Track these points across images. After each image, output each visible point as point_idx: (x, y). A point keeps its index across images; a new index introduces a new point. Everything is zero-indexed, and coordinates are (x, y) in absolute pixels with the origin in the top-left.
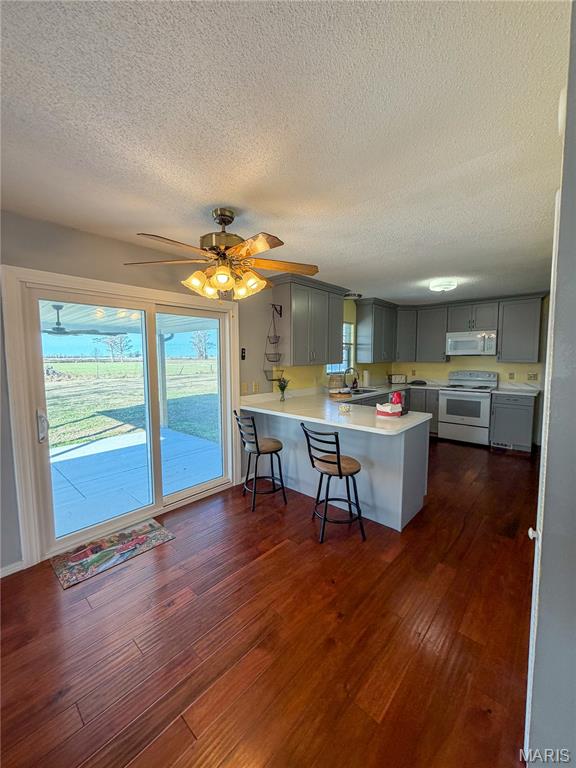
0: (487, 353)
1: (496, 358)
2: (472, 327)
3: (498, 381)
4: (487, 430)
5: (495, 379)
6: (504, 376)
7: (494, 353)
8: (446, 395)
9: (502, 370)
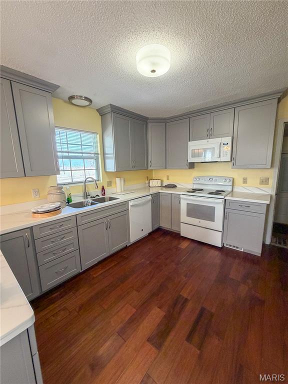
0: (222, 159)
1: (231, 164)
2: (210, 135)
3: (233, 186)
4: (221, 233)
5: (231, 183)
6: (239, 180)
7: (229, 160)
8: (186, 199)
9: (237, 175)
